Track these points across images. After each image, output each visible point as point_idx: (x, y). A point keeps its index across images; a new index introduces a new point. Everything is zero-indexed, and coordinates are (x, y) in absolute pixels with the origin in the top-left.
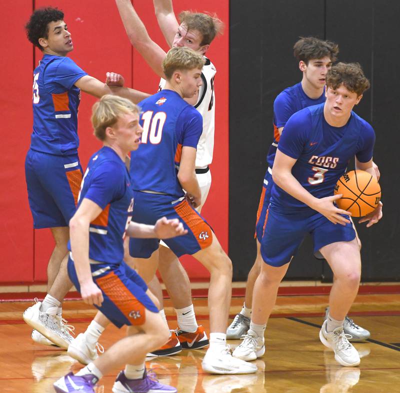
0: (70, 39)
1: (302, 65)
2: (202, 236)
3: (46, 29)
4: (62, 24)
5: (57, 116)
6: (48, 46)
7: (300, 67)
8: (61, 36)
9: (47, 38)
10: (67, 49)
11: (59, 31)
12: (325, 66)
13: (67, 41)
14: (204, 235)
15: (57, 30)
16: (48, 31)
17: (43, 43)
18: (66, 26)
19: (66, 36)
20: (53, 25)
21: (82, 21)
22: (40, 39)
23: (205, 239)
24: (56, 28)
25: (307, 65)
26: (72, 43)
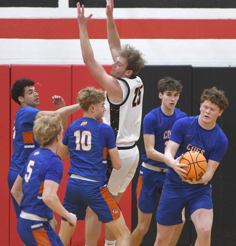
0: (38, 97)
1: (160, 95)
2: (115, 211)
3: (23, 91)
4: (33, 88)
5: (26, 147)
6: (24, 102)
7: (159, 96)
8: (32, 96)
9: (23, 96)
10: (36, 103)
11: (31, 92)
12: (173, 96)
13: (35, 99)
14: (116, 211)
15: (30, 92)
16: (24, 92)
17: (21, 99)
18: (35, 89)
19: (35, 95)
20: (27, 89)
21: (40, 85)
22: (19, 97)
23: (116, 213)
24: (29, 90)
25: (163, 95)
26: (39, 100)
